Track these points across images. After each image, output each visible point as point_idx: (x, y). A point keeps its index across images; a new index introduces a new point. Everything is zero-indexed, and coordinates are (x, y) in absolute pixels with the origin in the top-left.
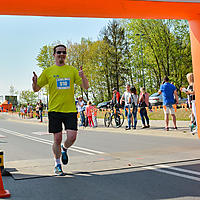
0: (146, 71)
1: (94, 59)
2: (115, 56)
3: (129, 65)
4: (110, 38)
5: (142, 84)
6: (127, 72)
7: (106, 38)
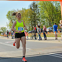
0: (45, 19)
1: (27, 16)
2: (34, 14)
3: (39, 18)
4: (32, 8)
5: (44, 24)
6: (38, 20)
7: (31, 8)
